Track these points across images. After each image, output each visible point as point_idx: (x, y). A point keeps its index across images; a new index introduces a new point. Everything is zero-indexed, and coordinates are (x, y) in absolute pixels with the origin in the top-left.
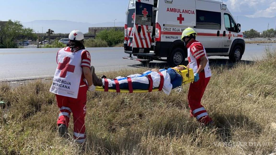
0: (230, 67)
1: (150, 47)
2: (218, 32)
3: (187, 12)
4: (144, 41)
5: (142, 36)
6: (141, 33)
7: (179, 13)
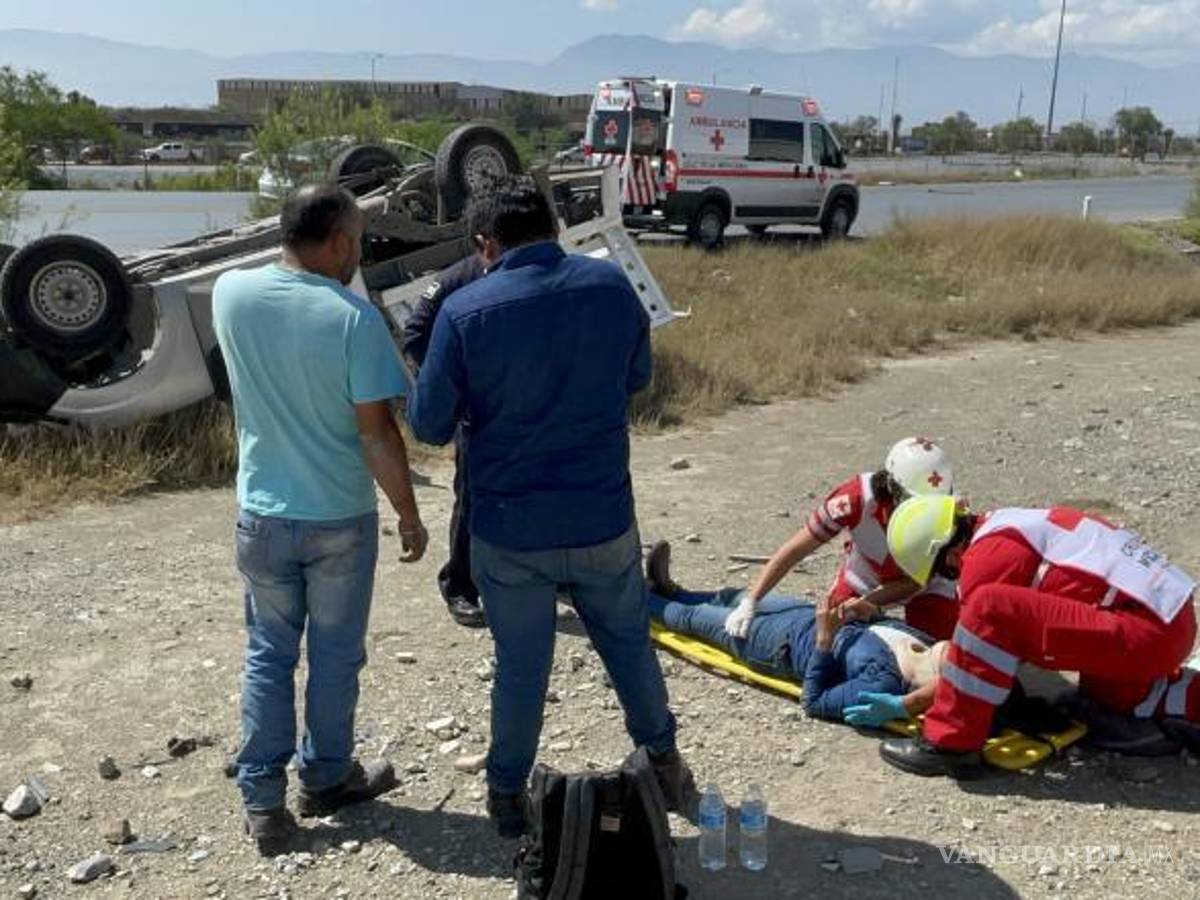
0: (813, 248)
1: (653, 202)
2: (797, 168)
3: (730, 124)
4: (644, 190)
5: (642, 180)
6: (640, 172)
7: (715, 128)
